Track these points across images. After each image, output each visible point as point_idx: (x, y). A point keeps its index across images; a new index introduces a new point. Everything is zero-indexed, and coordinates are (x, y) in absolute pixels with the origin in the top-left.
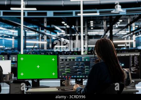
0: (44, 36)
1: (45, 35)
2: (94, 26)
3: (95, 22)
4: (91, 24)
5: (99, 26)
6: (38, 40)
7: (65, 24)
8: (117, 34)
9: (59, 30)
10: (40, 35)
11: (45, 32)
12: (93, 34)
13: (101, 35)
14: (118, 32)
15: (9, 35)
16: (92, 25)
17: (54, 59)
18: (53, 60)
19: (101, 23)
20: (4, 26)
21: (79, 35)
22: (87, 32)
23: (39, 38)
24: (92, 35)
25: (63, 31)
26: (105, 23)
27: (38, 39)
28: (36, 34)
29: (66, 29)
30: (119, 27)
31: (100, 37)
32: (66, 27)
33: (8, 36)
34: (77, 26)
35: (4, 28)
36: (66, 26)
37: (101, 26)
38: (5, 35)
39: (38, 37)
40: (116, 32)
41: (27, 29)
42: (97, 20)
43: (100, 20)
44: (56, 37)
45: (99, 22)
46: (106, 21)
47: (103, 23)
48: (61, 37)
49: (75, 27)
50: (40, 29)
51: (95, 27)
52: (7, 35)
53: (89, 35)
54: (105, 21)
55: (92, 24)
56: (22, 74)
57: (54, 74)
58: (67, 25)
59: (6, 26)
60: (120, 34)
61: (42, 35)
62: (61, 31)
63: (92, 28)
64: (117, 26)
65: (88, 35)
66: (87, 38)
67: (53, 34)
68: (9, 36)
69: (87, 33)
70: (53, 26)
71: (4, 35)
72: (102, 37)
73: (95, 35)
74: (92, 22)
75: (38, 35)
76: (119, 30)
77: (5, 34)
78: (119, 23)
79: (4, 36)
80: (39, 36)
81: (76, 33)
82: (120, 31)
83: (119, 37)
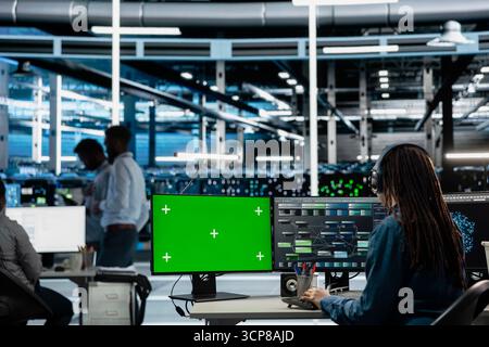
0: (215, 123)
1: (218, 121)
2: (393, 89)
3: (396, 75)
4: (381, 80)
5: (411, 88)
6: (196, 135)
7: (292, 82)
8: (471, 116)
9: (270, 102)
10: (205, 119)
11: (220, 107)
12: (385, 115)
13: (417, 121)
14: (475, 111)
15: (97, 119)
16: (384, 84)
17: (259, 208)
18: (259, 211)
19: (418, 79)
20: (81, 87)
21: (337, 118)
22: (369, 109)
23: (200, 129)
24: (382, 118)
25: (282, 105)
26: (428, 77)
27: (196, 131)
28: (185, 116)
29: (294, 100)
30: (480, 93)
31: (414, 126)
32: (294, 91)
33: (92, 120)
34: (331, 87)
35: (78, 92)
36: (293, 87)
37: (418, 88)
38: (82, 119)
39: (196, 126)
40: (468, 110)
41: (153, 97)
42: (402, 67)
43: (415, 68)
44: (256, 124)
45: (408, 74)
46: (431, 72)
47: (422, 77)
48: (274, 124)
49: (327, 90)
50: (204, 99)
51: (397, 90)
52: (90, 117)
53: (375, 118)
54: (428, 71)
55: (386, 80)
56: (167, 257)
57: (260, 256)
58: (299, 83)
59: (86, 87)
60: (481, 114)
61: (210, 120)
62: (276, 106)
63: (385, 95)
64: (472, 89)
65: (370, 120)
66: (369, 129)
67: (247, 117)
68: (98, 124)
69: (369, 114)
70: (247, 87)
71: (77, 118)
72: (418, 124)
73: (394, 118)
74: (383, 73)
75: (197, 118)
76: (478, 101)
77: (84, 116)
78: (480, 77)
79: (78, 121)
80: (201, 121)
81: (329, 112)
82: (480, 105)
83: (478, 127)
